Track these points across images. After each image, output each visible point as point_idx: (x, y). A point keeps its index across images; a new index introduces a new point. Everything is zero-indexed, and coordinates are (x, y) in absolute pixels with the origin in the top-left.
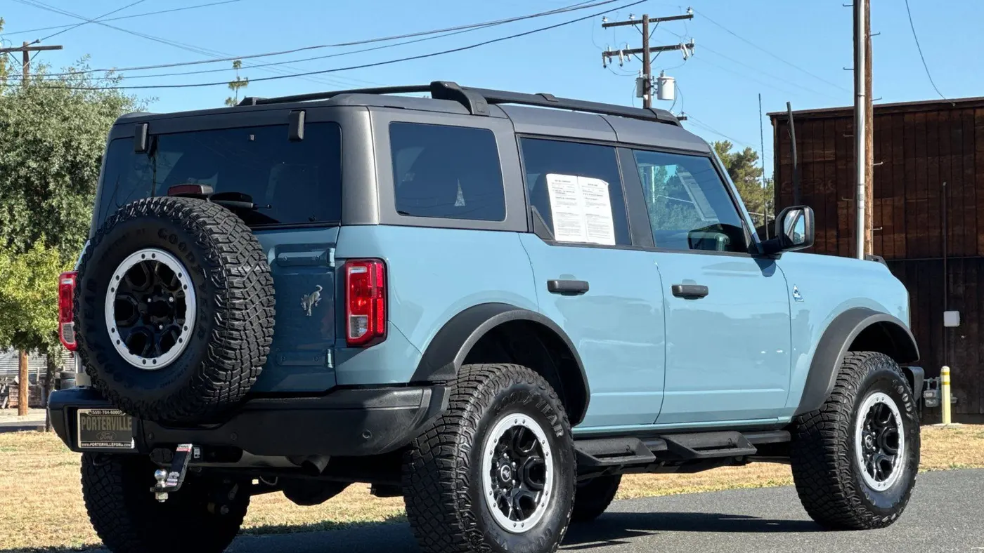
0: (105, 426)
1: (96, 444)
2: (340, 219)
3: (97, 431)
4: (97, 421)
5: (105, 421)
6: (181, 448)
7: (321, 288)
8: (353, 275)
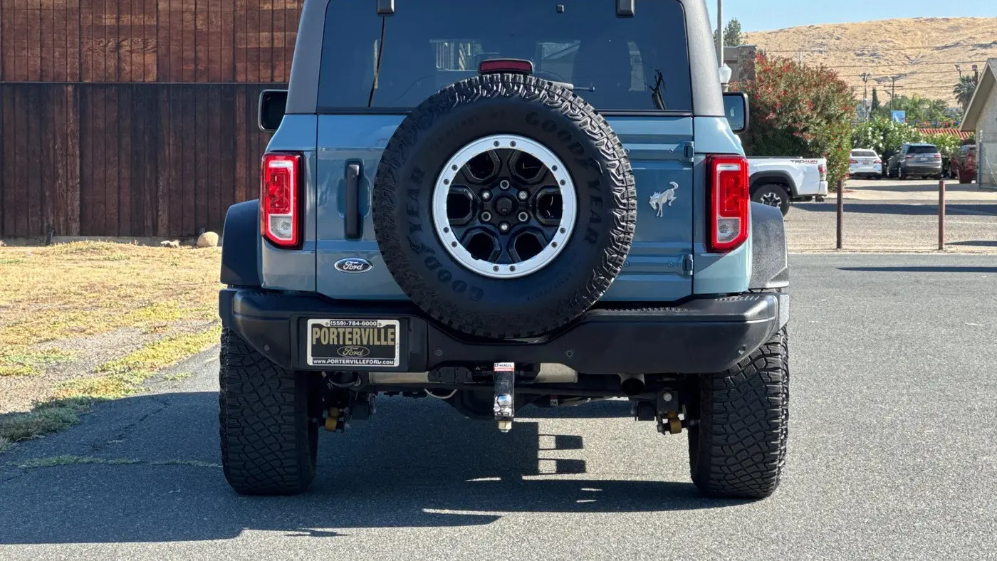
0: (351, 339)
1: (337, 361)
2: (692, 108)
3: (339, 346)
4: (338, 333)
5: (351, 333)
6: (499, 367)
7: (676, 185)
8: (723, 173)
